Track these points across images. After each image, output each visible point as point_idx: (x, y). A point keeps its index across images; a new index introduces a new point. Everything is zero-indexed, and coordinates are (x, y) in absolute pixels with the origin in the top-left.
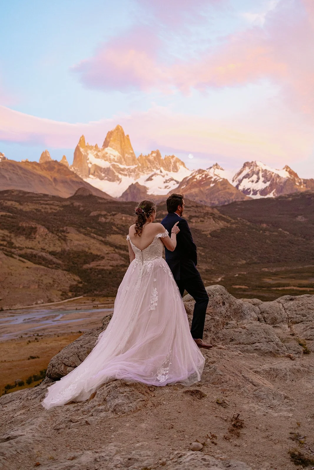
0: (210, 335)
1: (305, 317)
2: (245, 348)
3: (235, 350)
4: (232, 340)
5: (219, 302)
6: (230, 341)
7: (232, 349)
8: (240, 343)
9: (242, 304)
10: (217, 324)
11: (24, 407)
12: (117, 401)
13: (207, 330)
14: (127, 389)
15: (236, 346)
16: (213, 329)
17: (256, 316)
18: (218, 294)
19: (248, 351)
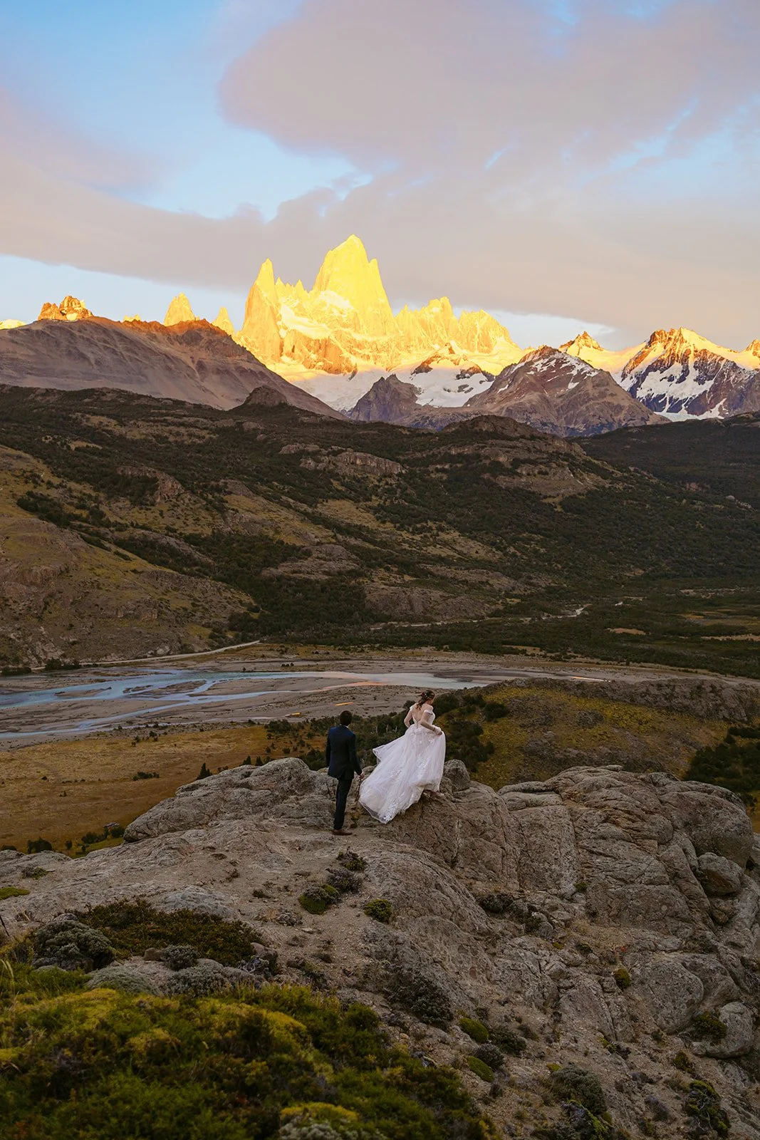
0: (265, 809)
2: (293, 822)
4: (283, 814)
5: (284, 778)
8: (289, 817)
9: (315, 777)
10: (275, 799)
11: (106, 860)
12: (163, 858)
13: (264, 804)
14: (172, 851)
15: (285, 819)
16: (269, 804)
17: (326, 789)
18: (287, 768)
19: (294, 824)
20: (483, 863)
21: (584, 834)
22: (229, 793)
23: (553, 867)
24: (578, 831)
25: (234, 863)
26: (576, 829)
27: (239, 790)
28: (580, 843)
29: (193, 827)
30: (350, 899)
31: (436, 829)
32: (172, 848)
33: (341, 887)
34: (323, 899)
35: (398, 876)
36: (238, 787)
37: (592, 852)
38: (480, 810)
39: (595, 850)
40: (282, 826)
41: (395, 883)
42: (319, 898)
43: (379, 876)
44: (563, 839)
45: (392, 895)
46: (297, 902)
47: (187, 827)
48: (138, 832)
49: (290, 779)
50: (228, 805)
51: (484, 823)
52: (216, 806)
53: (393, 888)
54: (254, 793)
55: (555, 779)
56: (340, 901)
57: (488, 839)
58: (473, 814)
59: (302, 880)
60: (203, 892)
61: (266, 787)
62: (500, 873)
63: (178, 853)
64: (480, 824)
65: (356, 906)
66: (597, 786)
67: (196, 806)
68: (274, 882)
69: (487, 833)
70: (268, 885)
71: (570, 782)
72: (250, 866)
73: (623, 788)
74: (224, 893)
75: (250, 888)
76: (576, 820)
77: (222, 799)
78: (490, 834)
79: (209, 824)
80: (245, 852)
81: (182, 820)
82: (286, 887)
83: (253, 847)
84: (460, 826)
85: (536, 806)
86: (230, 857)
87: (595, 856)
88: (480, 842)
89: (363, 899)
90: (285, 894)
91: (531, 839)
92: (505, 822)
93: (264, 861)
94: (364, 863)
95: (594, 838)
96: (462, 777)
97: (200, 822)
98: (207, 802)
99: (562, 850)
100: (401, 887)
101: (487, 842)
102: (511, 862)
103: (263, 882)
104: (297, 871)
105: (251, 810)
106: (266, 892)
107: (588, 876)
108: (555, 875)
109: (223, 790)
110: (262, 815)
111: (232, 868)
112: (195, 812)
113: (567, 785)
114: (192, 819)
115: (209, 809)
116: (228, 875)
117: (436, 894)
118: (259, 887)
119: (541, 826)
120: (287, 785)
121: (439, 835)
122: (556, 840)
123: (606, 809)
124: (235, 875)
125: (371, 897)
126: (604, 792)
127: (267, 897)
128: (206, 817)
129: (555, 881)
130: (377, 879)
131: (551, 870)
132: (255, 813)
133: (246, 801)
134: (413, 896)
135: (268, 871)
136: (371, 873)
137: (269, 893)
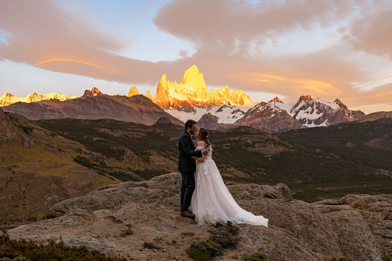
0: (157, 200)
1: (234, 195)
2: (178, 209)
3: (170, 209)
4: (171, 204)
5: (172, 182)
6: (170, 205)
7: (168, 209)
8: (176, 206)
10: (165, 194)
13: (157, 197)
15: (173, 207)
16: (161, 197)
18: (174, 178)
20: (316, 241)
21: (375, 226)
22: (132, 190)
23: (363, 245)
24: (371, 224)
25: (128, 226)
26: (369, 223)
27: (139, 188)
28: (375, 231)
29: (102, 208)
30: (232, 253)
31: (280, 217)
32: (77, 215)
33: (221, 243)
34: (208, 249)
35: (267, 238)
36: (139, 186)
37: (384, 237)
38: (305, 209)
39: (386, 236)
40: (170, 211)
41: (266, 242)
42: (204, 248)
43: (251, 237)
44: (364, 229)
45: (266, 250)
46: (184, 252)
47: (97, 208)
48: (56, 211)
49: (175, 183)
50: (130, 197)
51: (310, 216)
52: (121, 196)
53: (265, 245)
54: (150, 191)
55: (343, 198)
56: (221, 254)
57: (314, 226)
58: (301, 211)
59: (187, 238)
60: (97, 242)
61: (158, 187)
62: (329, 248)
63: (82, 218)
64: (308, 217)
65: (237, 258)
66: (372, 200)
67: (105, 195)
68: (163, 239)
69: (314, 223)
70: (158, 240)
71: (353, 199)
72: (143, 228)
73: (390, 201)
74: (116, 244)
75: (141, 242)
76: (367, 218)
77: (127, 193)
78: (316, 224)
79: (115, 208)
80: (140, 220)
81: (93, 204)
82: (174, 242)
83: (146, 217)
84: (295, 216)
85: (338, 210)
86: (126, 223)
87: (388, 240)
88: (311, 228)
89: (242, 253)
90: (172, 248)
91: (342, 228)
92: (322, 218)
93: (155, 226)
94: (237, 229)
95: (383, 229)
96: (287, 193)
97: (108, 206)
98: (115, 194)
99: (365, 235)
100: (272, 246)
101: (315, 228)
102: (333, 241)
103: (153, 238)
104: (183, 232)
105: (147, 201)
106: (155, 245)
107: (388, 252)
108: (366, 251)
109: (127, 188)
110: (155, 204)
111: (127, 228)
112: (104, 199)
113: (352, 201)
114: (101, 203)
115: (115, 198)
116: (122, 232)
117: (298, 253)
118: (150, 240)
119: (346, 220)
120: (173, 187)
121: (283, 221)
122: (359, 229)
123: (384, 211)
124: (129, 233)
125: (248, 252)
126: (379, 203)
127: (157, 248)
128: (113, 203)
129: (367, 255)
130: (250, 240)
131: (362, 247)
132: (150, 203)
133: (144, 194)
134: (283, 252)
135: (158, 232)
136: (245, 236)
137: (159, 245)
